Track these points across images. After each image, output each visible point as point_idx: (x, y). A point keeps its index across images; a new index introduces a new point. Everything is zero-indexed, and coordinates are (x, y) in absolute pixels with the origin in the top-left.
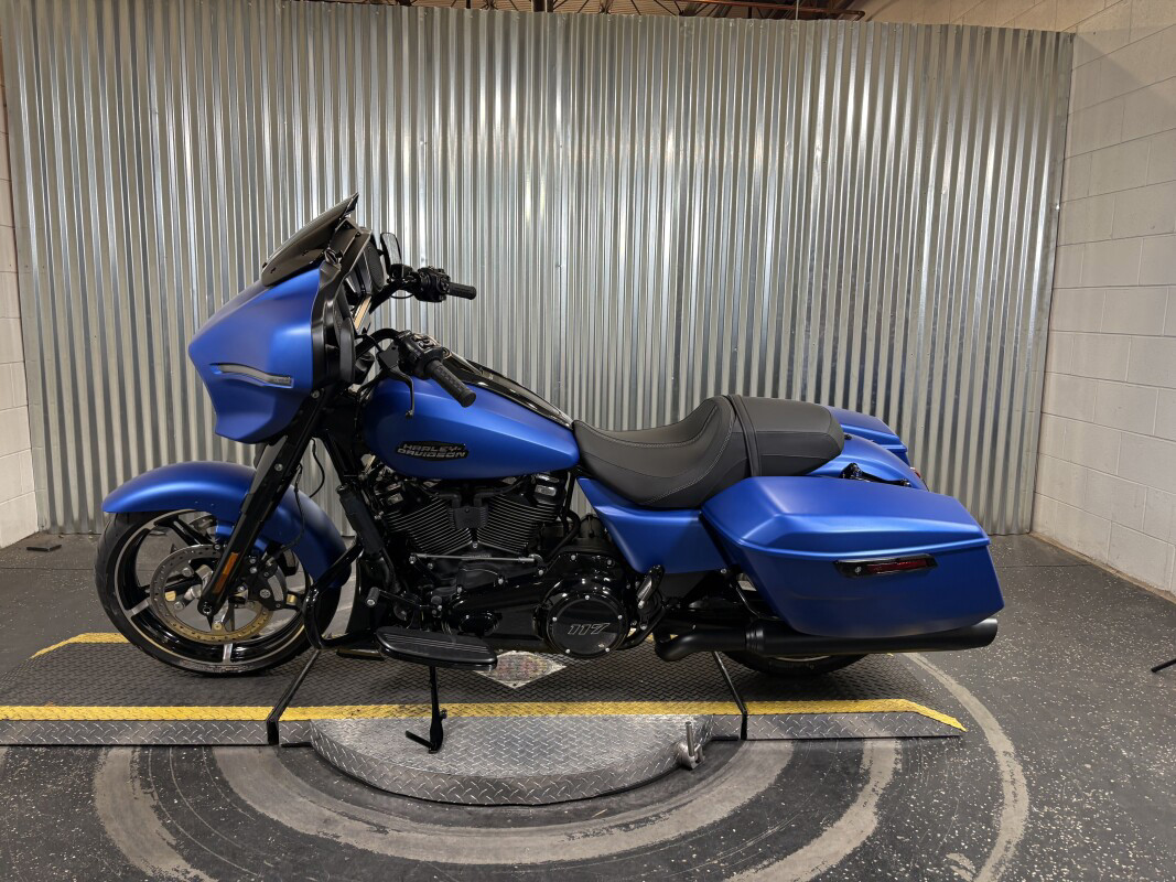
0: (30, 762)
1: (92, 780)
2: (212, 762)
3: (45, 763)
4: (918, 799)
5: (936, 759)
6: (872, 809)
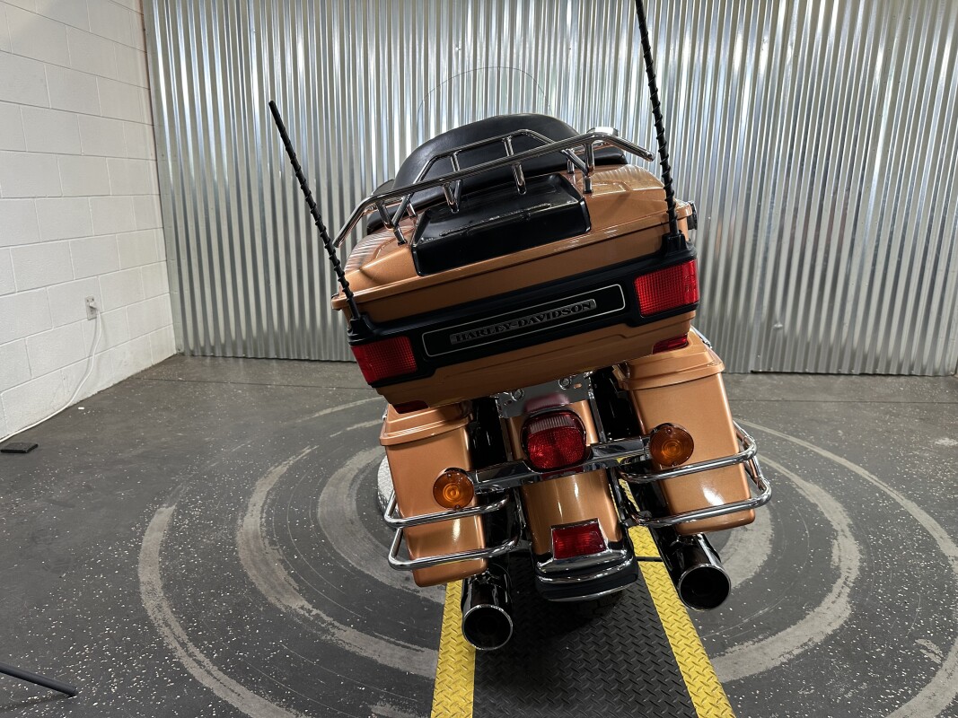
0: (190, 522)
1: (234, 538)
2: (318, 528)
3: (199, 523)
4: (885, 593)
5: (896, 561)
6: (844, 599)
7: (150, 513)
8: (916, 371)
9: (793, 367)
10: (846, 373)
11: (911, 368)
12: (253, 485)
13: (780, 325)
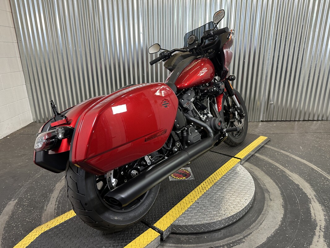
7: (5, 205)
8: (325, 118)
9: (277, 118)
10: (297, 120)
11: (323, 117)
12: (55, 186)
13: (272, 102)
